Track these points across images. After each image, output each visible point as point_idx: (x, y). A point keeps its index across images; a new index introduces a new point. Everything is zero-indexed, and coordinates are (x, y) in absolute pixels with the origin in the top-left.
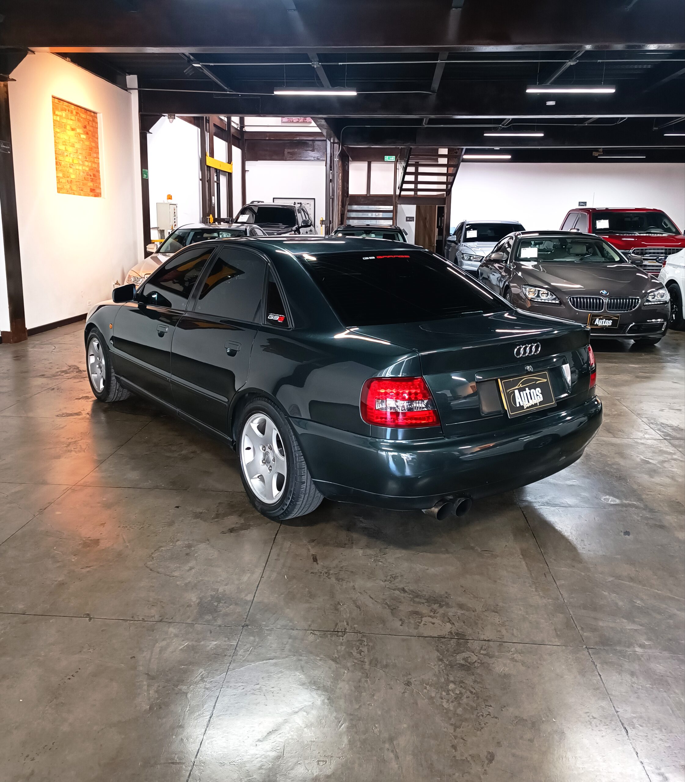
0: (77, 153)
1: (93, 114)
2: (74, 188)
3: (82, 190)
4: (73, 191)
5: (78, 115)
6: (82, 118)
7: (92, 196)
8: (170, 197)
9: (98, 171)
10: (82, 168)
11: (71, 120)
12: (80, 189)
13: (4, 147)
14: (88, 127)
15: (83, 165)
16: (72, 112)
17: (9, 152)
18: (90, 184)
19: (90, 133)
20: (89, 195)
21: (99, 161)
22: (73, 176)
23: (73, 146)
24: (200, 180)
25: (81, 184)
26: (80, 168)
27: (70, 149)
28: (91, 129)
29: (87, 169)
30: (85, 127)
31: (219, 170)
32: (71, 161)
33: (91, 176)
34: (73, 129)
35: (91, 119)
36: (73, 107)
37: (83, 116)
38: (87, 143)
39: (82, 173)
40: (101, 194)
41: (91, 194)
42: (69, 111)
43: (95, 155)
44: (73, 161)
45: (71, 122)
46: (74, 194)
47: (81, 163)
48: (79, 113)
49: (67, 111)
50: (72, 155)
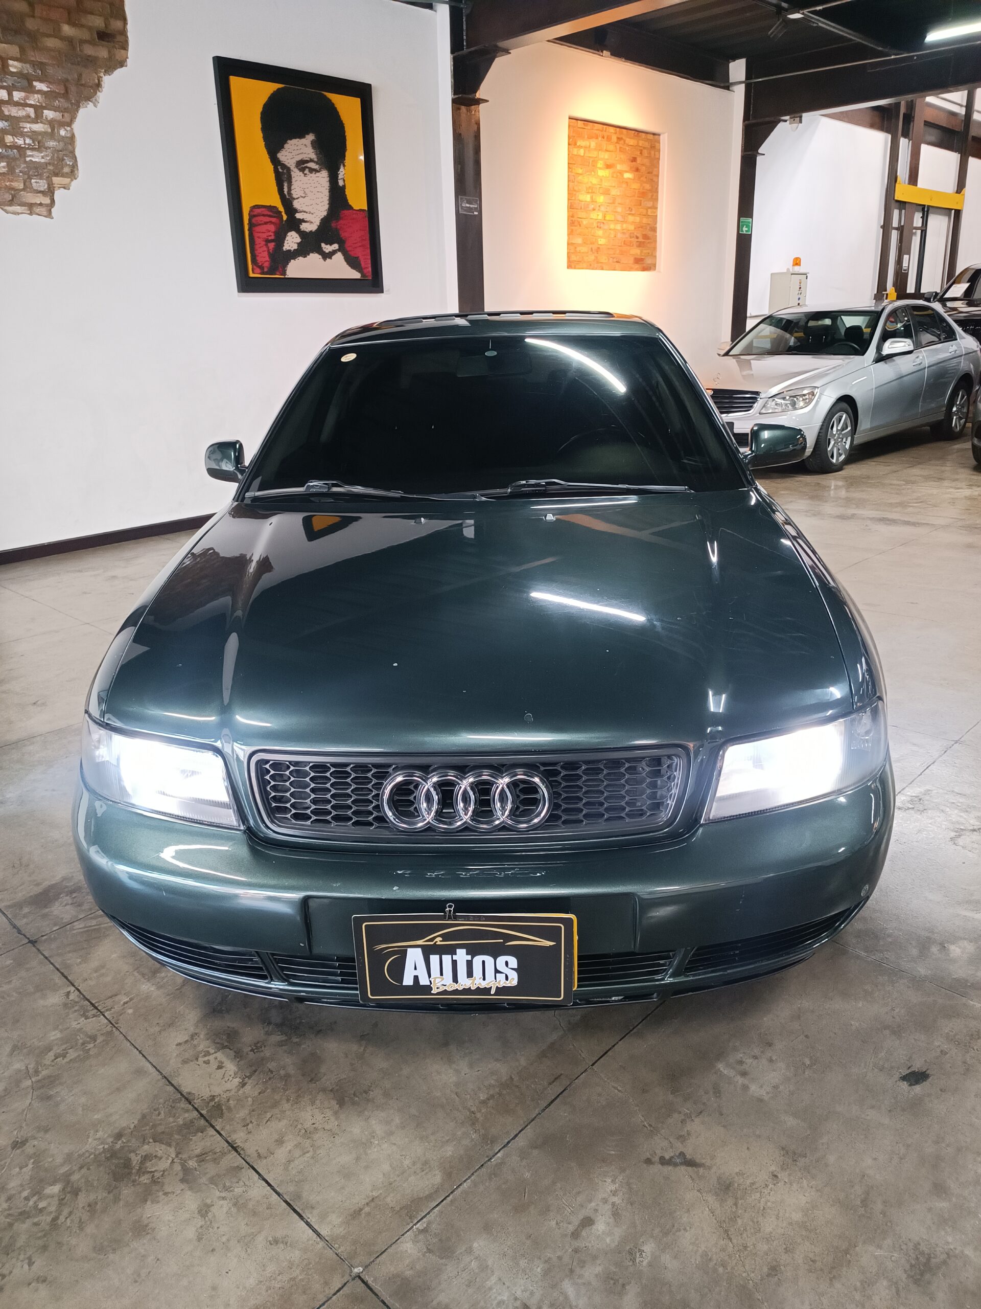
0: (613, 203)
1: (651, 137)
2: (603, 259)
3: (617, 262)
4: (600, 265)
5: (622, 142)
6: (628, 145)
7: (637, 270)
8: (797, 262)
9: (654, 230)
10: (622, 227)
11: (607, 151)
12: (615, 260)
13: (468, 205)
14: (639, 160)
15: (624, 221)
16: (609, 139)
17: (476, 213)
18: (636, 251)
19: (643, 169)
20: (631, 269)
21: (656, 212)
22: (602, 241)
23: (606, 192)
24: (881, 227)
25: (618, 252)
26: (618, 227)
27: (601, 199)
28: (646, 161)
29: (632, 227)
30: (634, 160)
31: (929, 206)
32: (600, 217)
33: (637, 238)
34: (608, 166)
35: (647, 145)
36: (612, 130)
37: (632, 142)
38: (635, 186)
39: (619, 235)
40: (655, 265)
41: (637, 266)
42: (603, 137)
43: (650, 204)
44: (605, 217)
45: (606, 156)
46: (602, 269)
47: (619, 218)
48: (624, 138)
49: (600, 139)
50: (603, 208)
